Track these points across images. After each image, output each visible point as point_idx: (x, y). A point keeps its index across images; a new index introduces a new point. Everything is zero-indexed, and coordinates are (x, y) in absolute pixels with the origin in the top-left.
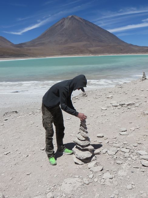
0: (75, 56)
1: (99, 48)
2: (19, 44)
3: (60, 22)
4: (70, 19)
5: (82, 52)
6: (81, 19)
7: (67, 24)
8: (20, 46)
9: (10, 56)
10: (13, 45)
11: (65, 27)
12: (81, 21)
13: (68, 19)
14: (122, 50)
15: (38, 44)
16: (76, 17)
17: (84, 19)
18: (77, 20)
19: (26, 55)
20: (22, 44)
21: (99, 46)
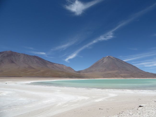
0: (112, 78)
1: (127, 74)
2: (79, 71)
3: (102, 60)
4: (107, 58)
5: (116, 76)
6: (114, 58)
7: (105, 60)
8: (79, 72)
9: (75, 77)
10: (75, 71)
11: (104, 62)
12: (114, 59)
13: (106, 58)
14: (142, 76)
15: (89, 71)
16: (111, 57)
17: (116, 58)
18: (111, 58)
19: (84, 77)
20: (80, 71)
21: (126, 73)
